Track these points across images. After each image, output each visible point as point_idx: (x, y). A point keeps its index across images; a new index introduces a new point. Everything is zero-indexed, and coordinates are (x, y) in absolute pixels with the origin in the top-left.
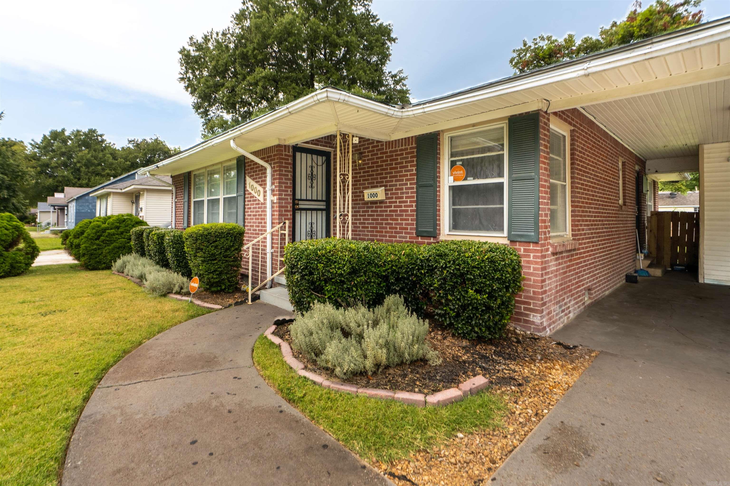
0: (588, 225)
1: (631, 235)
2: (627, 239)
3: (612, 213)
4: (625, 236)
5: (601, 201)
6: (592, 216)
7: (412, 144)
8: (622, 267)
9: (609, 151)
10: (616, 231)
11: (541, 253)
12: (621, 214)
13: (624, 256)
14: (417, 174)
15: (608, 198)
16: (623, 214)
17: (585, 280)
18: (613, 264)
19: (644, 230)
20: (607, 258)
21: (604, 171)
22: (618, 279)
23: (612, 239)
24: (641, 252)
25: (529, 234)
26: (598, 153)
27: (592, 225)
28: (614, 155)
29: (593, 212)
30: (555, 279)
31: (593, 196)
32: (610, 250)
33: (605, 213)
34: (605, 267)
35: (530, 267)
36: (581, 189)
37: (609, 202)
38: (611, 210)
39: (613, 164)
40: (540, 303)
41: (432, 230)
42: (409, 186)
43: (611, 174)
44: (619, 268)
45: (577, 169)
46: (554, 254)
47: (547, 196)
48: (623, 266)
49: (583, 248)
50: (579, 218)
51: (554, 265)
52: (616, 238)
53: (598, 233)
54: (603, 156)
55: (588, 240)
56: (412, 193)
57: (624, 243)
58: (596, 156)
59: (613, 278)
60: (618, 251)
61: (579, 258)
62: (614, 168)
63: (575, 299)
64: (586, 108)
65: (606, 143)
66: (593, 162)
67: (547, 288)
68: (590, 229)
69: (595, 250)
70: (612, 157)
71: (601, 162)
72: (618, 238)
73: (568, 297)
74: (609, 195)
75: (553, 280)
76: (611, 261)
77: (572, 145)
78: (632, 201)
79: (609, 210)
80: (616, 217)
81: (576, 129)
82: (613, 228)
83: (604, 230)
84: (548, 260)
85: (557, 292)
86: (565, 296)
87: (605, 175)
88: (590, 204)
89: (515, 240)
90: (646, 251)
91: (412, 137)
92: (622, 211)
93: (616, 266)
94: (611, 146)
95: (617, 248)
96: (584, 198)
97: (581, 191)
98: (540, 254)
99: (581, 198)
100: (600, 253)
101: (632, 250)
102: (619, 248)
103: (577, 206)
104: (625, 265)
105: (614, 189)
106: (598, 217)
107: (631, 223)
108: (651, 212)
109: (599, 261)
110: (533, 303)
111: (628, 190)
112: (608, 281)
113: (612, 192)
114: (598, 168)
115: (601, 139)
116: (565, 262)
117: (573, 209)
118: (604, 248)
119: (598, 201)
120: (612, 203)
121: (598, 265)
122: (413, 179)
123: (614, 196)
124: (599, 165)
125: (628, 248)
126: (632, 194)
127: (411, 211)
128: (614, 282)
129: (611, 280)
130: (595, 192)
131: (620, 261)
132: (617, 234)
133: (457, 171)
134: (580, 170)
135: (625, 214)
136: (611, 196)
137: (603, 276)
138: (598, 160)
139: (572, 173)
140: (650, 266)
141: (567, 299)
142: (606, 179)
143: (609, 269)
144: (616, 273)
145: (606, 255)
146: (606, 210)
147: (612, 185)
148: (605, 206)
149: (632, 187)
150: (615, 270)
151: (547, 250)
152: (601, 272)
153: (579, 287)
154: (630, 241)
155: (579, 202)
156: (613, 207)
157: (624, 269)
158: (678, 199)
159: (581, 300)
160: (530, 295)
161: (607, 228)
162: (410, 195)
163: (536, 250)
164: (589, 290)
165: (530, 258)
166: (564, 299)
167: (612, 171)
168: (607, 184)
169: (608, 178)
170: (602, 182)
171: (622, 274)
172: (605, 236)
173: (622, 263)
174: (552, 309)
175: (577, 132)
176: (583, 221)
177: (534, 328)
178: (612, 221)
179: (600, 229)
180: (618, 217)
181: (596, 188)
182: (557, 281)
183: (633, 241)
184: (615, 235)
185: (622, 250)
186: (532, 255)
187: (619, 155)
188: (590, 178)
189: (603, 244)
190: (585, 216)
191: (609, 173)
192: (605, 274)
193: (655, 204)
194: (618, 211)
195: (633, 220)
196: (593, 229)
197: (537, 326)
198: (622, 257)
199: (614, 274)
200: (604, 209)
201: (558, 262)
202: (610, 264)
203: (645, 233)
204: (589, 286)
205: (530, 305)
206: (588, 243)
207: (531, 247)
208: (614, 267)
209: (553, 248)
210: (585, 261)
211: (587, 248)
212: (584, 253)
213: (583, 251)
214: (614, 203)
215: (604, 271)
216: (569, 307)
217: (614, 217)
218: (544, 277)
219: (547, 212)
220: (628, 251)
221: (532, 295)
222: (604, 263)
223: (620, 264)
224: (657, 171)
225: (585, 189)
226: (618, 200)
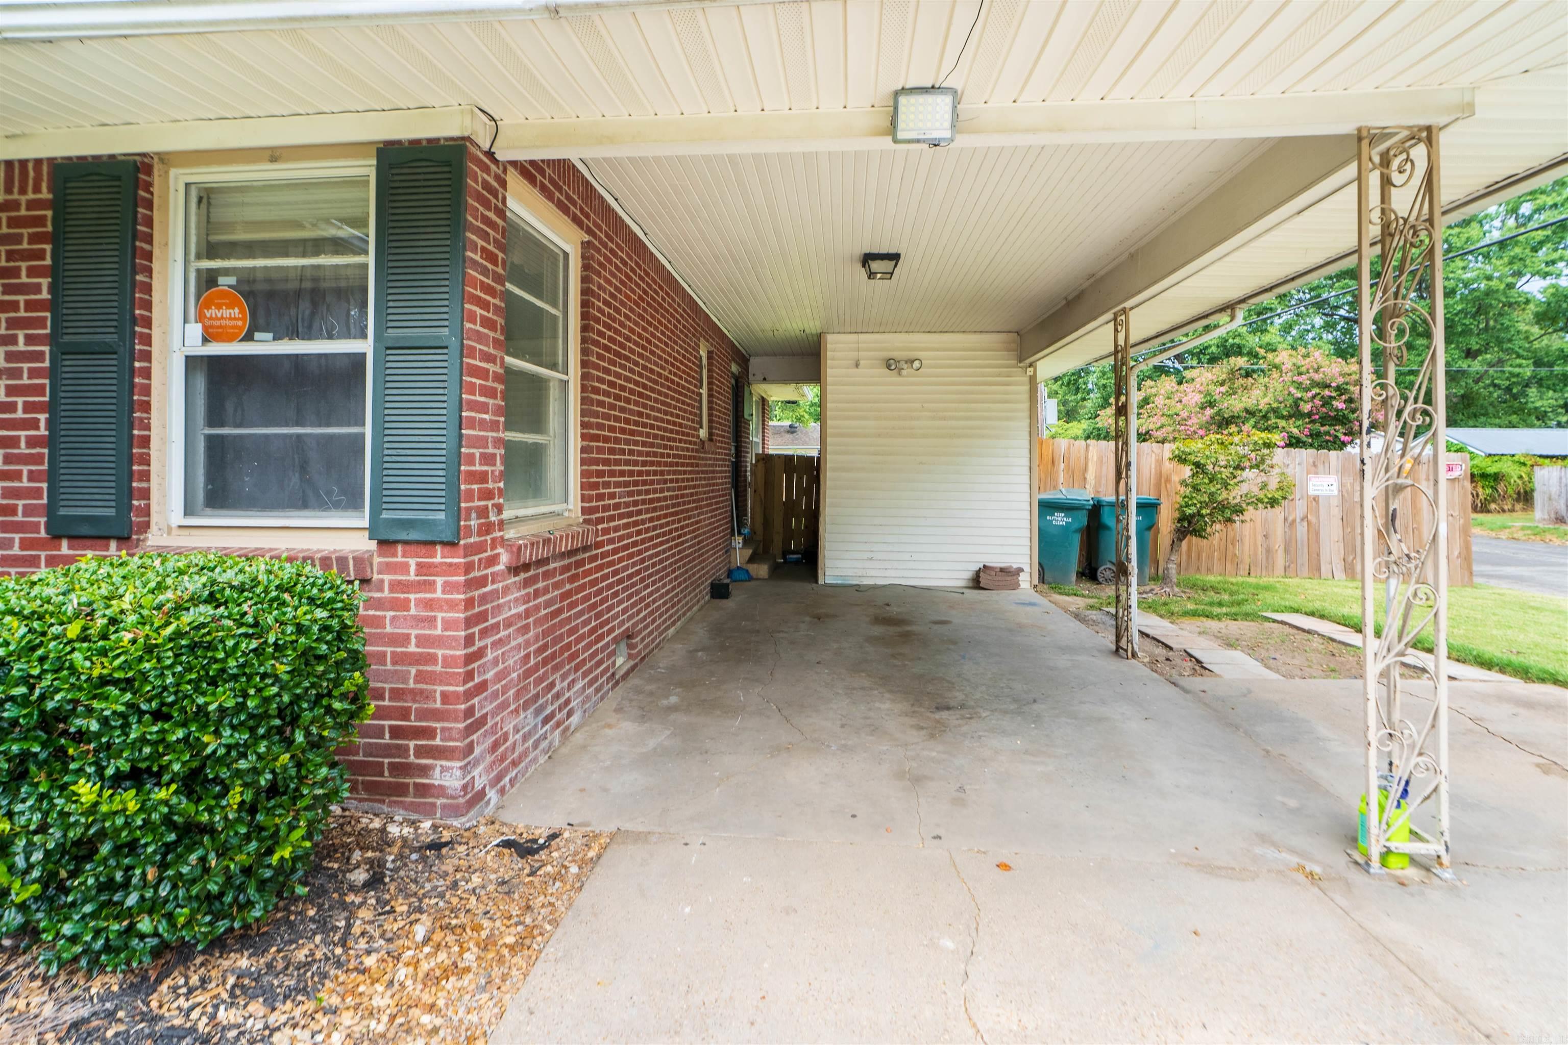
0: (626, 484)
1: (722, 502)
2: (714, 510)
3: (685, 457)
4: (711, 504)
5: (659, 428)
6: (636, 463)
7: (37, 190)
8: (703, 568)
9: (679, 322)
10: (692, 495)
11: (467, 572)
12: (703, 459)
13: (708, 545)
14: (52, 306)
15: (675, 424)
16: (707, 459)
17: (615, 617)
18: (684, 565)
19: (746, 491)
20: (673, 555)
21: (666, 361)
22: (696, 596)
23: (682, 512)
24: (740, 533)
25: (431, 516)
26: (652, 316)
27: (636, 483)
28: (689, 330)
29: (640, 454)
30: (520, 640)
31: (640, 414)
32: (679, 536)
33: (669, 456)
34: (668, 575)
35: (434, 619)
36: (607, 394)
37: (678, 433)
38: (683, 449)
39: (686, 351)
40: (461, 726)
41: (111, 512)
42: (21, 346)
43: (684, 372)
44: (699, 571)
45: (596, 343)
46: (515, 570)
47: (491, 401)
48: (706, 566)
49: (611, 541)
50: (601, 468)
51: (516, 600)
52: (692, 509)
53: (652, 501)
54: (666, 328)
55: (625, 521)
56: (33, 373)
57: (709, 518)
58: (650, 324)
59: (685, 597)
60: (696, 537)
61: (600, 568)
62: (689, 360)
63: (585, 675)
64: (591, 164)
65: (674, 300)
66: (640, 336)
67: (489, 675)
68: (631, 494)
69: (643, 541)
70: (686, 336)
71: (660, 340)
72: (696, 508)
73: (564, 677)
74: (678, 416)
75: (513, 643)
76: (681, 559)
77: (585, 280)
78: (725, 433)
79: (677, 448)
80: (692, 465)
81: (596, 243)
82: (685, 488)
83: (666, 494)
84: (496, 591)
85: (528, 674)
86: (557, 675)
87: (670, 372)
88: (632, 433)
89: (392, 537)
90: (746, 531)
91: (38, 162)
92: (705, 453)
93: (691, 568)
94: (684, 310)
95: (694, 531)
96: (617, 419)
97: (607, 400)
98: (462, 578)
99: (607, 417)
100: (655, 546)
101: (723, 531)
102: (698, 529)
103: (596, 438)
104: (711, 563)
105: (688, 405)
106: (652, 464)
107: (722, 478)
108: (757, 455)
109: (654, 565)
110: (443, 729)
111: (718, 410)
112: (674, 606)
113: (685, 411)
114: (652, 353)
115: (661, 288)
116: (556, 586)
117: (585, 443)
118: (664, 534)
119: (652, 427)
120: (683, 434)
121: (651, 575)
122: (41, 323)
123: (688, 420)
124: (657, 346)
125: (715, 528)
126: (726, 419)
127: (32, 442)
128: (687, 603)
129: (679, 601)
130: (645, 406)
131: (699, 556)
132: (694, 502)
133: (219, 307)
134: (607, 349)
135: (710, 459)
136: (683, 418)
137: (662, 596)
138: (652, 335)
139: (584, 352)
140: (751, 560)
141: (563, 681)
142: (673, 382)
143: (676, 578)
144: (692, 584)
145: (671, 548)
146: (671, 448)
147: (686, 396)
148: (669, 439)
149: (724, 403)
150: (690, 578)
151: (493, 561)
152: (657, 590)
153: (600, 638)
154: (720, 514)
155: (600, 427)
156: (686, 442)
157: (707, 573)
158: (799, 435)
159: (607, 670)
160: (431, 705)
161: (674, 489)
162: (25, 381)
163: (450, 565)
164: (629, 637)
165: (435, 591)
166: (552, 685)
167: (686, 366)
168: (675, 391)
169: (676, 379)
170: (662, 385)
171: (703, 583)
172: (668, 507)
173: (704, 561)
174: (509, 727)
175: (598, 251)
176: (612, 474)
177: (444, 807)
178: (685, 472)
179: (655, 491)
180: (697, 465)
181: (649, 398)
182: (528, 643)
183: (726, 512)
184: (689, 503)
185: (705, 533)
186: (440, 581)
187: (701, 334)
188: (632, 371)
189: (662, 526)
190: (617, 462)
191: (678, 369)
192: (668, 592)
193: (763, 440)
194: (697, 451)
195: (726, 472)
196: (640, 493)
197: (453, 797)
198: (704, 547)
199: (686, 587)
200: (665, 447)
201: (531, 590)
202: (679, 568)
203: (746, 495)
204: (628, 629)
205: (434, 738)
206: (627, 526)
207: (438, 559)
208: (686, 572)
209: (512, 552)
210: (615, 573)
211: (621, 538)
212: (615, 551)
213: (610, 547)
214: (688, 435)
215: (664, 586)
216: (568, 702)
217: (688, 465)
218: (478, 644)
219: (491, 450)
220: (716, 534)
221: (438, 705)
222: (664, 568)
223: (700, 563)
224: (765, 379)
225: (618, 398)
226: (697, 430)
